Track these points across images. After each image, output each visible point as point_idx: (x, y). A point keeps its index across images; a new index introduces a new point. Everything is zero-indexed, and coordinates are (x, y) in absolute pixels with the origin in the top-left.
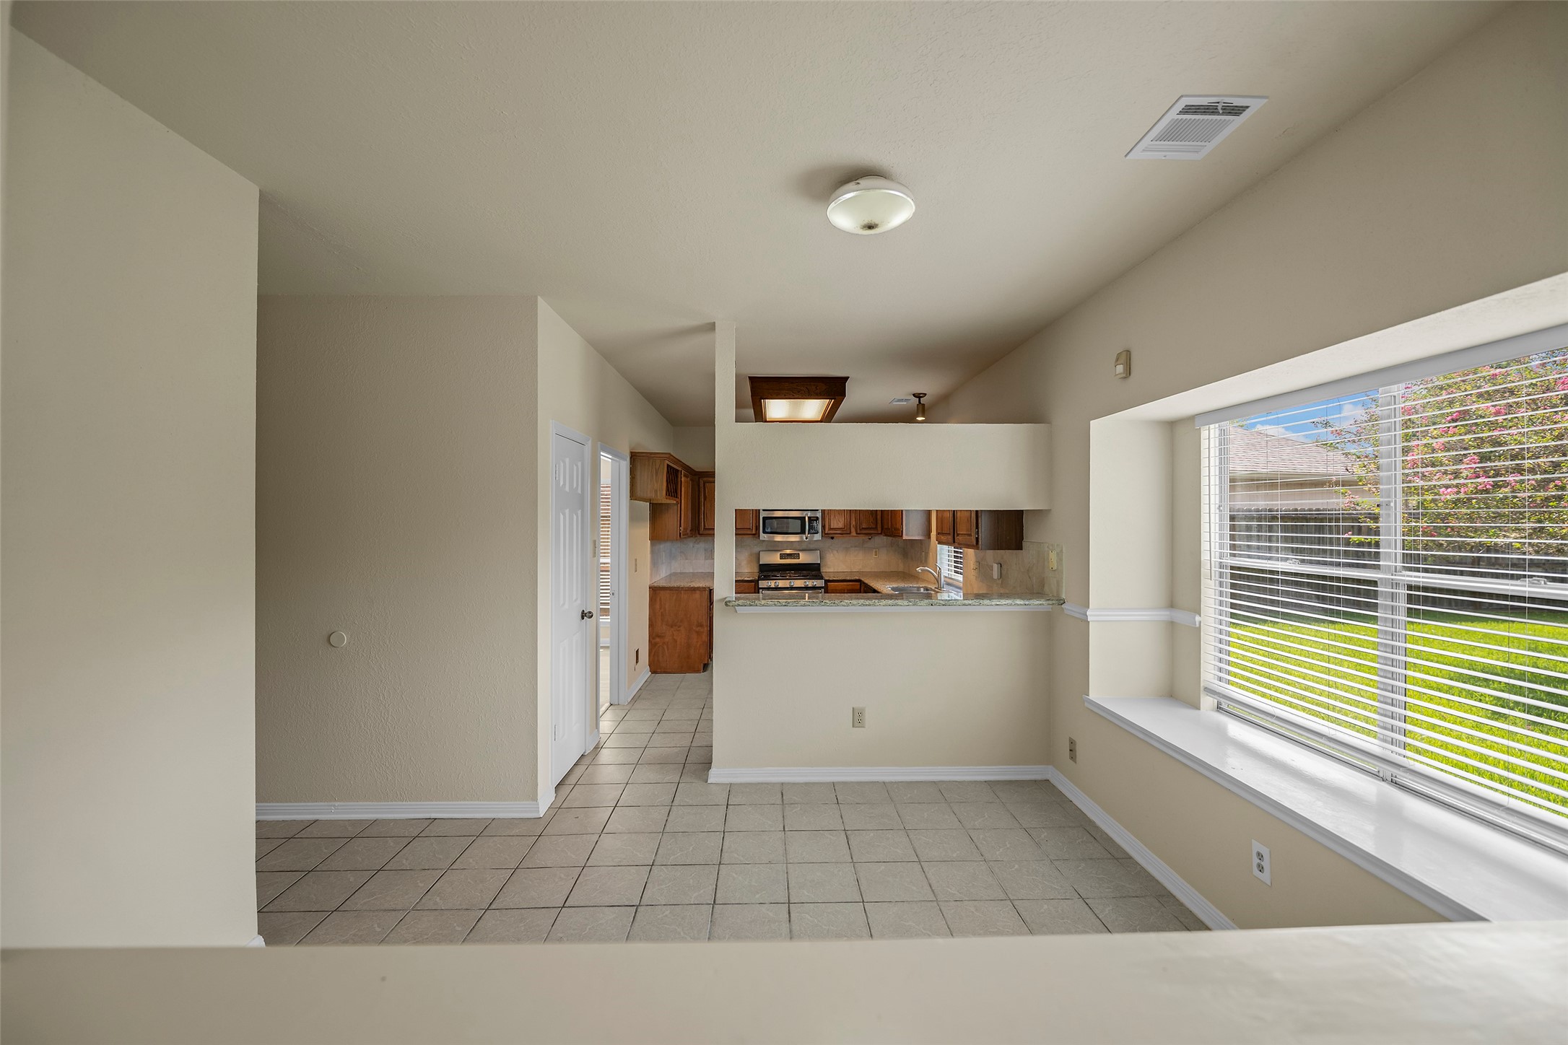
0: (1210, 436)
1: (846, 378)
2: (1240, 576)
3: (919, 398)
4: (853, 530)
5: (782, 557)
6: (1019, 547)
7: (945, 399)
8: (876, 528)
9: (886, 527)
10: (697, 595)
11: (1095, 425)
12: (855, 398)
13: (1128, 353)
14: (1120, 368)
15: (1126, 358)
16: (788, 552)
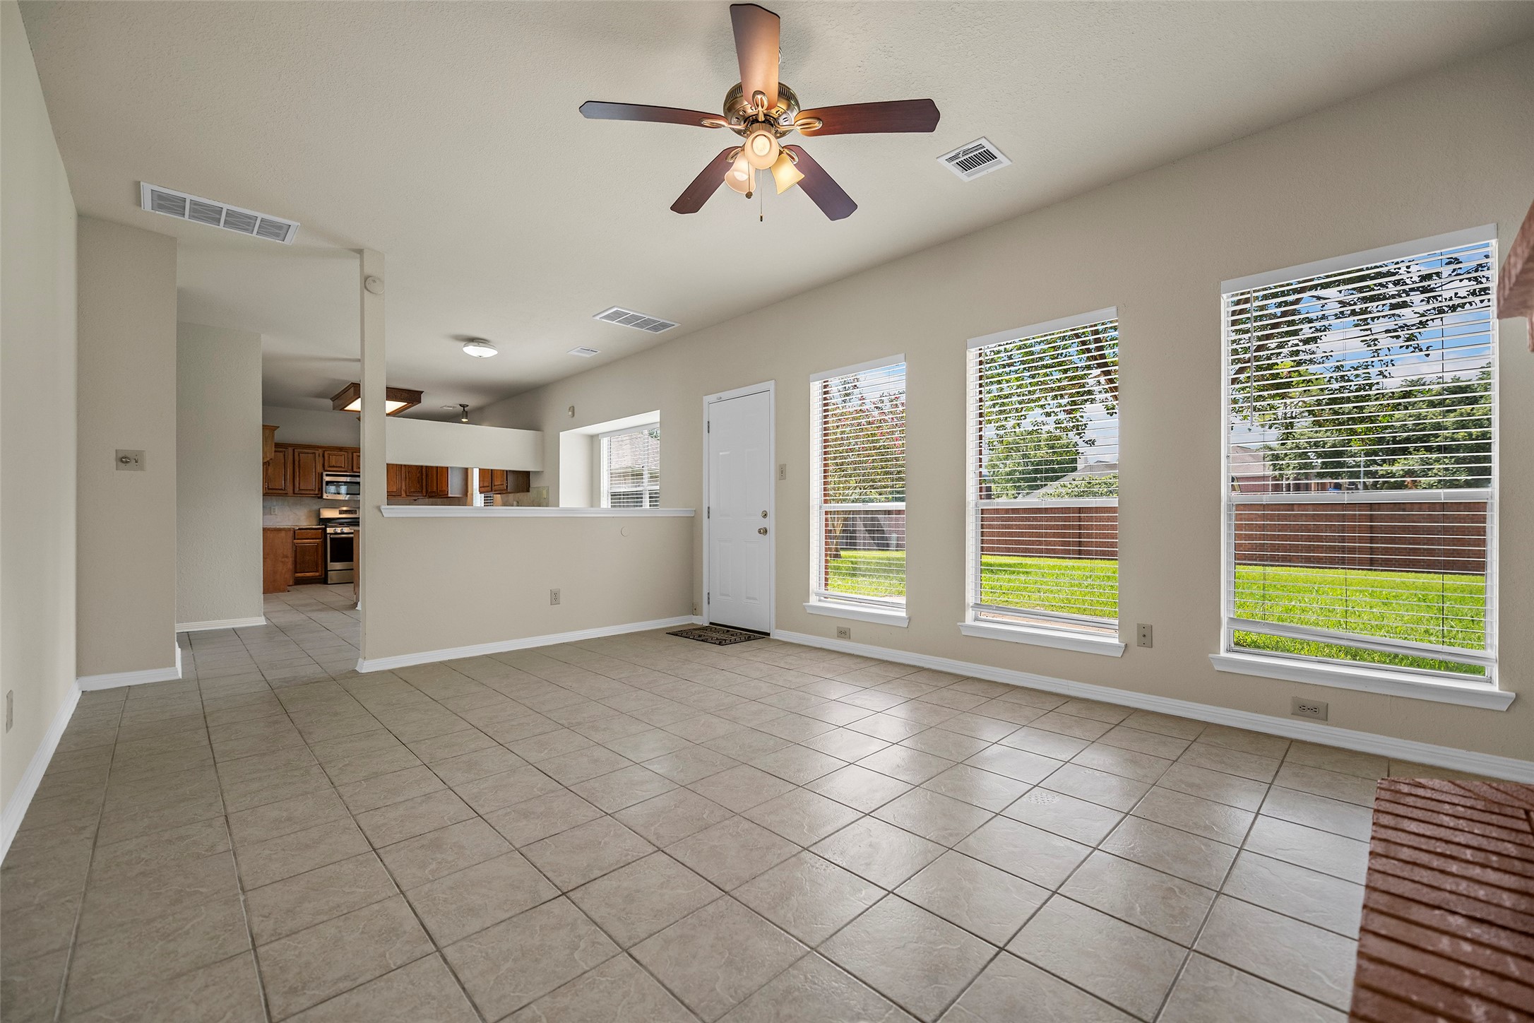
0: (605, 442)
1: (422, 392)
2: (614, 495)
3: (464, 407)
4: (403, 493)
5: (341, 512)
6: (528, 491)
7: (480, 409)
8: (422, 492)
9: (429, 491)
10: (283, 534)
11: (561, 433)
12: (427, 403)
13: (573, 407)
14: (570, 413)
15: (572, 409)
16: (345, 509)
